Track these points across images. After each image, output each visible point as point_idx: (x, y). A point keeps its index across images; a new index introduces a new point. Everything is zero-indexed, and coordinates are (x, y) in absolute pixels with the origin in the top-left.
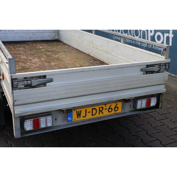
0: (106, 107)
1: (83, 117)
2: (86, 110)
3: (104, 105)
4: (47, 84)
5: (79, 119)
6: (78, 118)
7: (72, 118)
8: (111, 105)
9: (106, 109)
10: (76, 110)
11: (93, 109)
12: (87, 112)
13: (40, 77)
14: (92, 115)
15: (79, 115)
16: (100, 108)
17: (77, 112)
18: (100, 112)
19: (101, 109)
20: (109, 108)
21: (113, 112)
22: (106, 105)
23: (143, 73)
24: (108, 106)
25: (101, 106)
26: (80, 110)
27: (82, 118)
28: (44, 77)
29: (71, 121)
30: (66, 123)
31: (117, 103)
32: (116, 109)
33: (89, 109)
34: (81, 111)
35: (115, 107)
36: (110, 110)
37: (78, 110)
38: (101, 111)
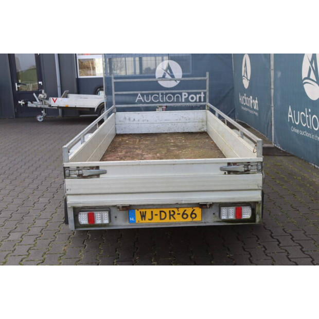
0: (178, 211)
1: (149, 219)
2: (152, 212)
3: (176, 209)
4: (101, 176)
5: (144, 221)
6: (142, 220)
7: (135, 219)
8: (185, 210)
9: (179, 214)
10: (140, 210)
11: (161, 212)
12: (154, 214)
13: (92, 168)
14: (161, 219)
15: (143, 216)
16: (170, 212)
17: (140, 212)
18: (171, 217)
19: (172, 213)
20: (183, 214)
21: (189, 219)
22: (179, 209)
23: (223, 172)
24: (181, 211)
25: (171, 210)
26: (144, 210)
27: (147, 221)
28: (97, 168)
29: (134, 222)
30: (128, 223)
31: (194, 208)
32: (193, 216)
33: (156, 211)
34: (145, 212)
35: (192, 213)
36: (185, 216)
37: (142, 211)
38: (173, 215)
